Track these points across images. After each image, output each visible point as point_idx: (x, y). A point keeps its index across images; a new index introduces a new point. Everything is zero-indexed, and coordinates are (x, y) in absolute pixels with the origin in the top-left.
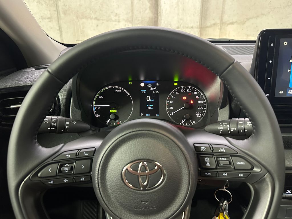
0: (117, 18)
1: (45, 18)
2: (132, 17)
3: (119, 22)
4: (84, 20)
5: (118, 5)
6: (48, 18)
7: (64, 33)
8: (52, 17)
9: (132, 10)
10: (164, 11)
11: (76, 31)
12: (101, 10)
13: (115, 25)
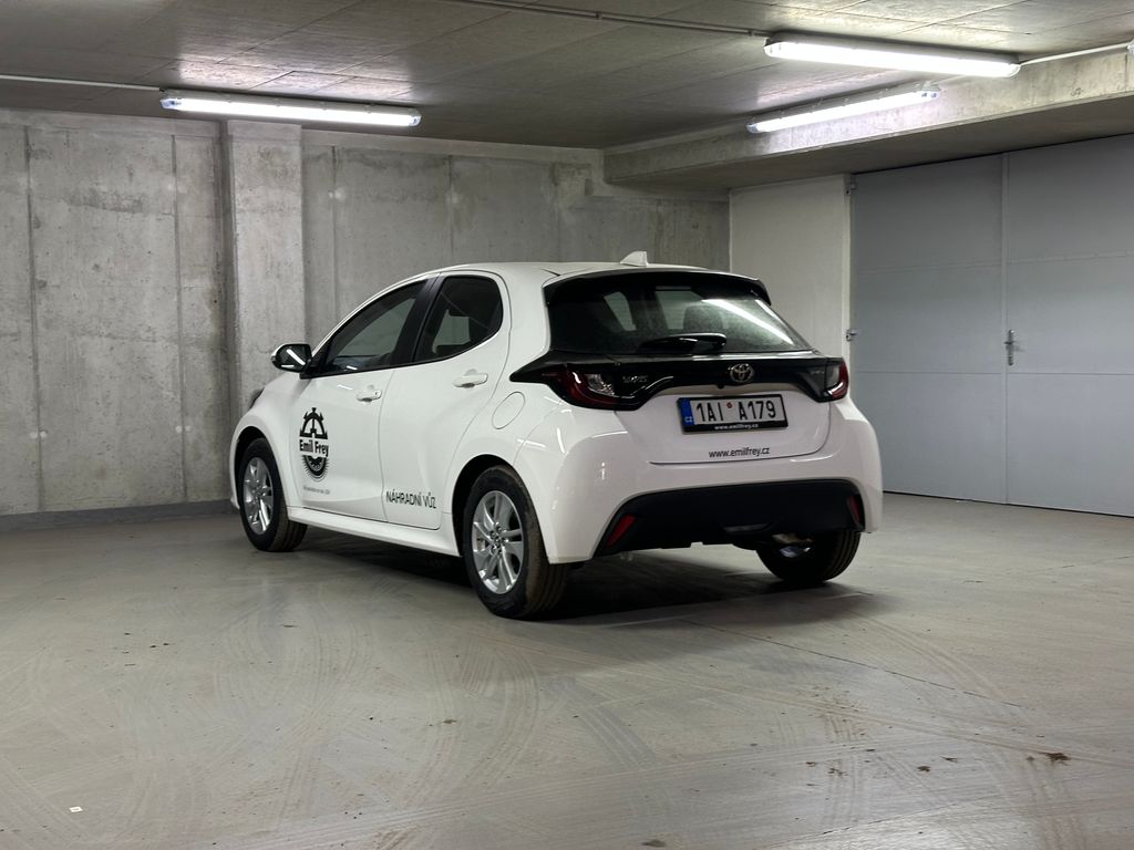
0: (150, 334)
1: (5, 335)
2: (180, 331)
3: (154, 341)
4: (84, 339)
5: (153, 313)
6: (12, 335)
7: (41, 363)
8: (20, 332)
9: (180, 321)
10: (245, 325)
11: (68, 359)
12: (120, 321)
13: (147, 346)
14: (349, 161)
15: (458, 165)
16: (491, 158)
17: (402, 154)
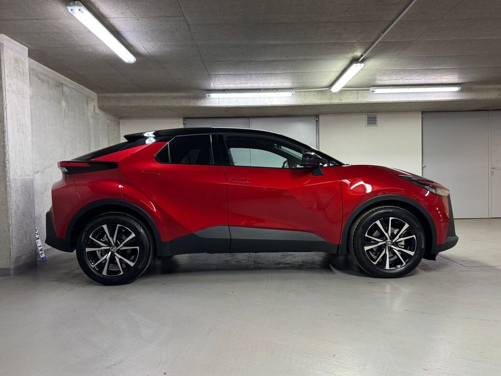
14: (33, 75)
15: (65, 88)
16: (73, 88)
17: (49, 77)
